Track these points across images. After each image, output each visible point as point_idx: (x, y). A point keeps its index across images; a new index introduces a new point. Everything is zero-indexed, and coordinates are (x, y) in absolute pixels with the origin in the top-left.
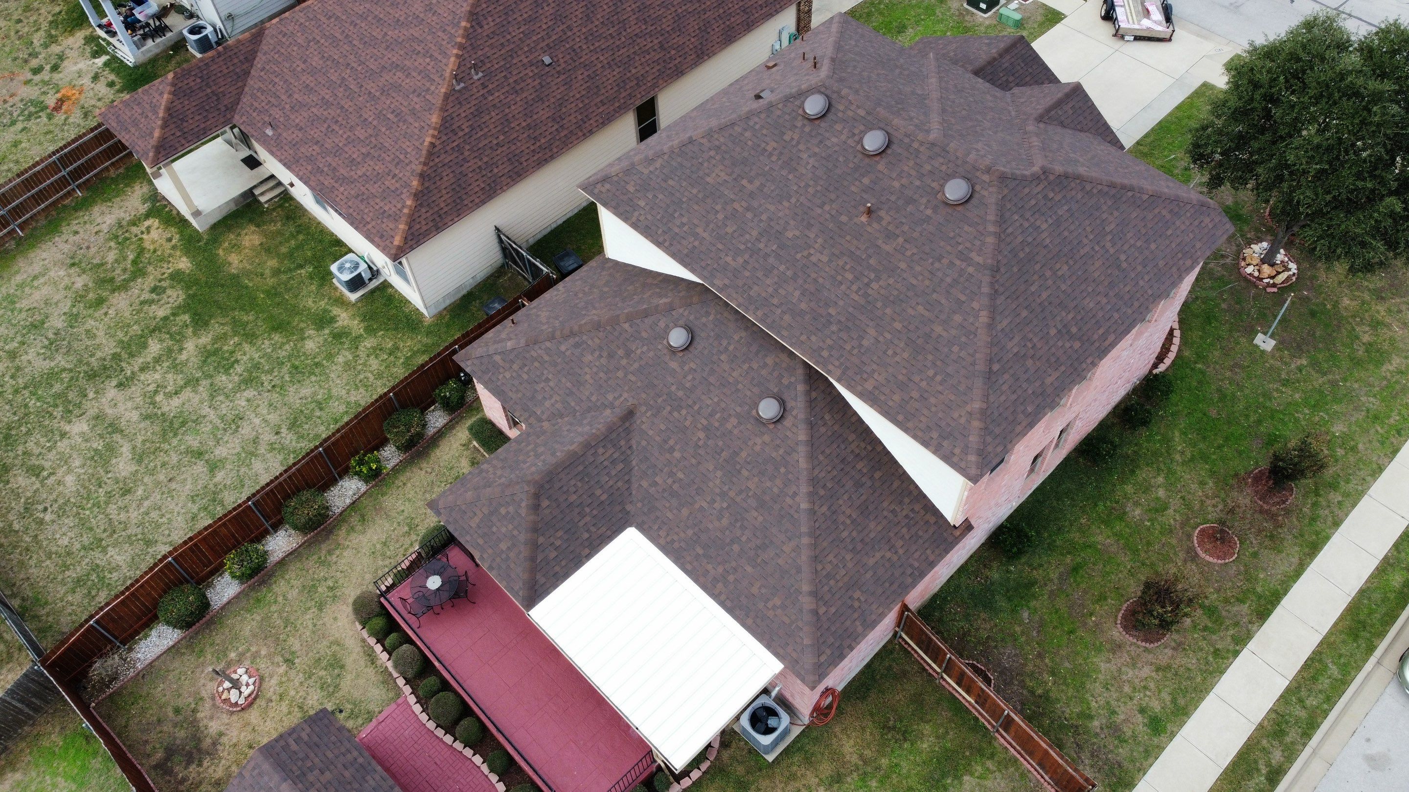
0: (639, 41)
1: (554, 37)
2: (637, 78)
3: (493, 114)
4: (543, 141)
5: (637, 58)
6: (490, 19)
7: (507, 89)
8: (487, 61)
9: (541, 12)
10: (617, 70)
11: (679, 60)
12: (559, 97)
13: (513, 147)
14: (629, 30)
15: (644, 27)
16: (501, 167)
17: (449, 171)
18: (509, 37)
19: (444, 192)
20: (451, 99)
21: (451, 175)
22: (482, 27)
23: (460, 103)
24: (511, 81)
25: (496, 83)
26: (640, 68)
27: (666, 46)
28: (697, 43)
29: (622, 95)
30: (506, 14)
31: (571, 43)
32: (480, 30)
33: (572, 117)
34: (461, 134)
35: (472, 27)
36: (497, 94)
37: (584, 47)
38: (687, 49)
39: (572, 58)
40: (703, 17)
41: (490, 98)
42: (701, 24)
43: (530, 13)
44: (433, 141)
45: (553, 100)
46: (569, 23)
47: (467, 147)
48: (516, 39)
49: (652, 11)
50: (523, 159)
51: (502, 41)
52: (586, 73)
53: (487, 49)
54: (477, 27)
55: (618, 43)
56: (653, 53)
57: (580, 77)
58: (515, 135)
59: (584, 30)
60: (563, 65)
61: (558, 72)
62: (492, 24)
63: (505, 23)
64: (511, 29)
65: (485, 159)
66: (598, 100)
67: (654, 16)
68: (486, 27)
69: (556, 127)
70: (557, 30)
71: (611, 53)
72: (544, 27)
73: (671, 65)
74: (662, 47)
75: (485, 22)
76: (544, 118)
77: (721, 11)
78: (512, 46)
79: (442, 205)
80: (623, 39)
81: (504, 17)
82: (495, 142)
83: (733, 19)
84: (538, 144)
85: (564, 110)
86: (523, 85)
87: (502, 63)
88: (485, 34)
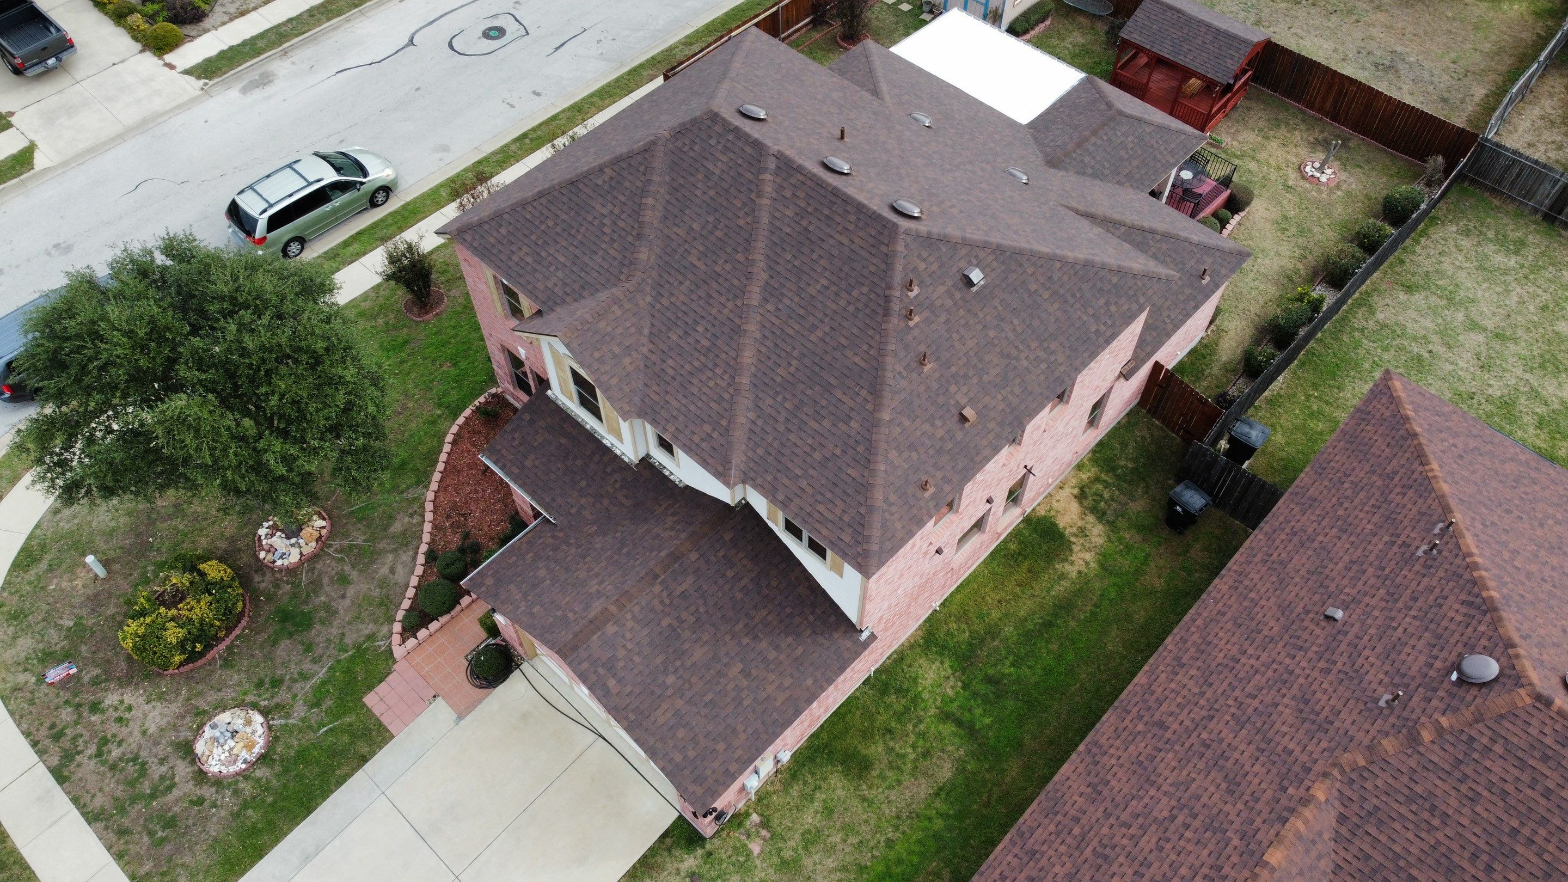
0: (1204, 713)
1: (1343, 647)
2: (1183, 665)
3: (1369, 526)
4: (1283, 537)
5: (1196, 690)
6: (1459, 618)
7: (1371, 558)
8: (1423, 571)
9: (1387, 667)
10: (1220, 660)
11: (1127, 722)
12: (1290, 588)
13: (1318, 512)
14: (1227, 717)
15: (1205, 735)
16: (1322, 488)
17: (1384, 455)
18: (1413, 613)
19: (1375, 437)
20: (1440, 510)
21: (1378, 453)
22: (1463, 603)
23: (1424, 514)
24: (1371, 570)
25: (1390, 554)
26: (1185, 681)
27: (1155, 730)
28: (1105, 759)
29: (1197, 635)
30: (1439, 637)
31: (1310, 654)
32: (1463, 597)
33: (1257, 577)
34: (1398, 490)
35: (1478, 596)
36: (1380, 546)
37: (1288, 661)
38: (1118, 743)
39: (1298, 638)
40: (1106, 804)
41: (1386, 538)
42: (1106, 792)
43: (1403, 657)
44: (1427, 468)
45: (1297, 580)
46: (1331, 677)
47: (1379, 483)
48: (1401, 616)
49: (1201, 765)
50: (1297, 509)
51: (1419, 603)
52: (1265, 632)
53: (1434, 583)
54: (1470, 599)
55: (1237, 693)
56: (1173, 708)
57: (1272, 623)
58: (1324, 523)
59: (1301, 680)
60: (1305, 624)
61: (1308, 612)
62: (1451, 614)
63: (1432, 626)
64: (1417, 623)
65: (1346, 485)
66: (1229, 615)
67: (1195, 760)
68: (1457, 606)
69: (1274, 557)
70: (1345, 658)
71: (1241, 675)
72: (1367, 652)
73: (1136, 709)
74: (1161, 725)
75: (1464, 610)
76: (1297, 557)
77: (1077, 831)
78: (1399, 605)
79: (1369, 428)
80: (1230, 702)
81: (1440, 631)
82: (1346, 505)
83: (1052, 828)
84: (1287, 530)
85: (1273, 578)
86: (1351, 573)
87: (1399, 580)
88: (1451, 598)
